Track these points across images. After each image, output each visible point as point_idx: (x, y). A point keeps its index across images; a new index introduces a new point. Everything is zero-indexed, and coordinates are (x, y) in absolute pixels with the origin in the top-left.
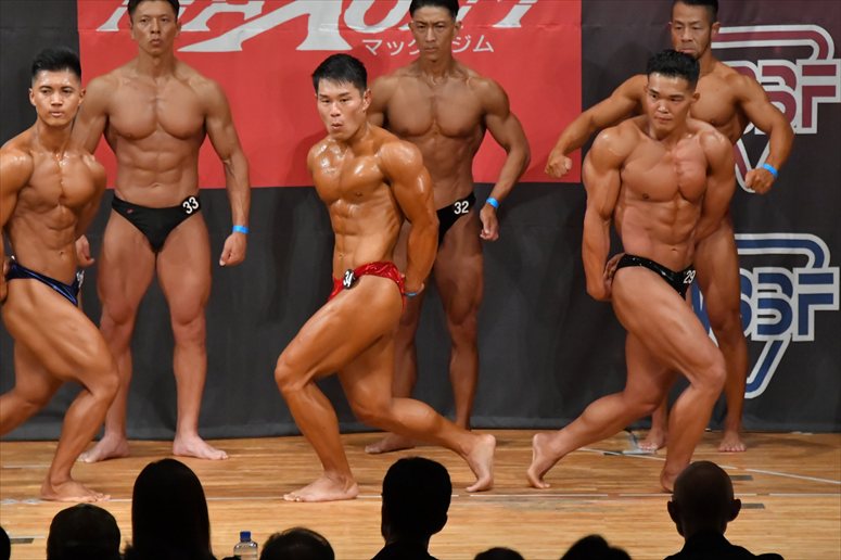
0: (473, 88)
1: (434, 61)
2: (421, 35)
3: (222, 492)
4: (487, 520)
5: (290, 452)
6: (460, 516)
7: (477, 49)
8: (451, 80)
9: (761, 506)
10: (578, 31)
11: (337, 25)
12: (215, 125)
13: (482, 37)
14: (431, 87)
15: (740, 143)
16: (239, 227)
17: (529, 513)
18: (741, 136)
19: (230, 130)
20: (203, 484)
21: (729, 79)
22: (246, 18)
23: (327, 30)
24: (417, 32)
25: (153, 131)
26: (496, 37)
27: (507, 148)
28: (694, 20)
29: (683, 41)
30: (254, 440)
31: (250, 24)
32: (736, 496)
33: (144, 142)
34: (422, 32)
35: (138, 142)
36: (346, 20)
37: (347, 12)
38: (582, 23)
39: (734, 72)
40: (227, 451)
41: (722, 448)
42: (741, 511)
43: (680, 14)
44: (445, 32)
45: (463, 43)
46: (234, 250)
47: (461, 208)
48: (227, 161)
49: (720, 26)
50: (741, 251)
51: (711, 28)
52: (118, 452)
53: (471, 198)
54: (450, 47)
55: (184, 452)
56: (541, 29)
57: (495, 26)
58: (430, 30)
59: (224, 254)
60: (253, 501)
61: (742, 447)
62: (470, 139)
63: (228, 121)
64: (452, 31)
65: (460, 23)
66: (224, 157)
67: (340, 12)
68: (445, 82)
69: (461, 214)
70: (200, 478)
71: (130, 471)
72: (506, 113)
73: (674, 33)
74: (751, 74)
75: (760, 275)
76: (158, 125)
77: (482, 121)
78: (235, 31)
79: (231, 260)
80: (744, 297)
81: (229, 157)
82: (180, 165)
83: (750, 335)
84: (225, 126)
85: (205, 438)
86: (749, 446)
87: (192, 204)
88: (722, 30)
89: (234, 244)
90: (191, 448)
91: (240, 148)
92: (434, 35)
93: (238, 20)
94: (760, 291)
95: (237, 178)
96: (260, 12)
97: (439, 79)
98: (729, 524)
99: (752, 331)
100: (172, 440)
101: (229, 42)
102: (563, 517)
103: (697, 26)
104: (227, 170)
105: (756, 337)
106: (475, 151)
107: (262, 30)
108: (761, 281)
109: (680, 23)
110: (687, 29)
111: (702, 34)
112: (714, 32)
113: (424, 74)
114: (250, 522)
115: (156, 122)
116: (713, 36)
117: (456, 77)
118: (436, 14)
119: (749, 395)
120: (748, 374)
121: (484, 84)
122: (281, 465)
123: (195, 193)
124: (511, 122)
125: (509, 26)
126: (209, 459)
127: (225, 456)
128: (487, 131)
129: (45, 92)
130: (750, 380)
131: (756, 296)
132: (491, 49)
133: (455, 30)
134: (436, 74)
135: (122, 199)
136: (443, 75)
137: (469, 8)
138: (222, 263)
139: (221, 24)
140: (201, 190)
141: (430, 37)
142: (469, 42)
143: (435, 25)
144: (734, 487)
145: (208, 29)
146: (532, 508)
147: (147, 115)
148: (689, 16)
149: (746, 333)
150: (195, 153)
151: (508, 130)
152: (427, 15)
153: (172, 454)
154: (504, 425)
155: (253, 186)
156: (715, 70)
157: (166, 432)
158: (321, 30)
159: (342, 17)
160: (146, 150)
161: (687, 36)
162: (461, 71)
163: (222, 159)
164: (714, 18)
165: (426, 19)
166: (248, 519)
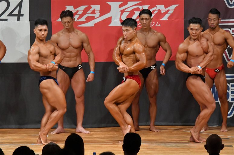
0: (156, 35)
1: (146, 29)
2: (142, 22)
3: (88, 142)
4: (159, 150)
5: (107, 131)
6: (151, 149)
7: (156, 26)
8: (150, 33)
9: (232, 146)
10: (183, 21)
11: (119, 19)
12: (85, 45)
13: (158, 22)
14: (145, 35)
15: (226, 50)
16: (92, 72)
17: (169, 148)
18: (227, 48)
19: (89, 46)
20: (83, 140)
21: (223, 33)
22: (95, 18)
23: (116, 21)
24: (141, 21)
25: (69, 47)
26: (161, 22)
27: (166, 51)
28: (214, 18)
29: (211, 24)
30: (97, 128)
31: (96, 19)
32: (223, 143)
33: (67, 50)
34: (143, 21)
35: (66, 50)
36: (122, 18)
37: (122, 16)
38: (184, 19)
39: (225, 31)
40: (90, 132)
41: (221, 131)
42: (224, 147)
43: (211, 17)
44: (149, 21)
45: (152, 24)
46: (91, 78)
47: (153, 67)
48: (89, 54)
49: (221, 19)
50: (227, 79)
51: (218, 20)
52: (62, 131)
53: (155, 65)
54: (150, 25)
55: (79, 131)
56: (173, 20)
57: (161, 19)
58: (144, 20)
59: (88, 79)
60: (97, 144)
61: (227, 131)
62: (156, 48)
63: (89, 44)
64: (150, 20)
65: (152, 18)
66: (88, 53)
67: (120, 16)
68: (149, 34)
69: (153, 69)
70: (82, 138)
71: (65, 136)
72: (165, 41)
73: (209, 21)
74: (230, 32)
75: (232, 85)
76: (70, 45)
77: (159, 44)
78: (93, 21)
79: (89, 80)
80: (228, 91)
81: (89, 53)
82: (76, 56)
83: (229, 101)
84: (88, 45)
85: (84, 128)
86: (228, 130)
87: (80, 67)
88: (222, 20)
89: (91, 76)
90: (81, 130)
91: (92, 51)
92: (146, 22)
93: (93, 18)
94: (231, 89)
95: (91, 59)
96: (99, 16)
97: (147, 33)
98: (221, 151)
99: (229, 100)
100: (76, 128)
101: (91, 24)
102: (179, 149)
103: (215, 20)
104: (89, 57)
105: (230, 101)
106: (157, 52)
107: (99, 21)
108: (232, 87)
109: (210, 19)
110: (212, 21)
111: (216, 22)
112: (219, 21)
113: (143, 32)
114: (96, 150)
115: (70, 44)
116: (219, 22)
117: (151, 32)
118: (146, 16)
119: (229, 117)
120: (228, 111)
121: (159, 34)
122: (104, 135)
123: (81, 64)
124: (166, 44)
125: (165, 19)
126: (85, 133)
127: (90, 133)
128: (160, 46)
129: (40, 31)
130: (229, 113)
131: (231, 90)
132: (160, 25)
133: (151, 20)
134: (146, 32)
135: (61, 65)
136: (148, 32)
137: (154, 15)
138: (87, 81)
139: (89, 19)
140: (82, 63)
141: (144, 22)
142: (154, 24)
143: (146, 19)
144: (222, 141)
145: (85, 21)
146: (170, 146)
147: (68, 43)
148: (213, 17)
149: (228, 100)
150: (80, 53)
151: (166, 46)
152: (144, 16)
153: (76, 132)
154: (163, 124)
155: (95, 62)
156: (220, 31)
157: (74, 126)
158: (115, 21)
159: (120, 17)
160: (68, 52)
161: (212, 22)
162: (153, 31)
163: (87, 54)
164: (219, 17)
165: (143, 18)
166: (96, 149)
